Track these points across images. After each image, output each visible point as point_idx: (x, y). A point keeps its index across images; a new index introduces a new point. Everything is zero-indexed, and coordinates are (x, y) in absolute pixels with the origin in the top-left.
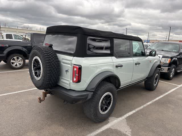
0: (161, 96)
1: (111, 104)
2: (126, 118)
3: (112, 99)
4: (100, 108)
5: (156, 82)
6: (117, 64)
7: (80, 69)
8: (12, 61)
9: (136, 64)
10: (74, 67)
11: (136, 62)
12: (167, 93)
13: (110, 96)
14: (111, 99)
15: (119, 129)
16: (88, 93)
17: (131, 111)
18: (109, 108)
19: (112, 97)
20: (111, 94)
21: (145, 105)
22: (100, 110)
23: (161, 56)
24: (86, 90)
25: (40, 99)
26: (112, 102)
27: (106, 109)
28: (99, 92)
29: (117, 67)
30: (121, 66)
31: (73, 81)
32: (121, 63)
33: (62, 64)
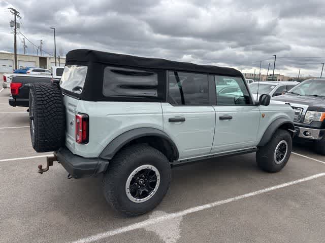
1: (157, 186)
2: (184, 216)
3: (158, 178)
4: (128, 191)
6: (172, 116)
7: (86, 120)
9: (221, 118)
10: (77, 117)
11: (221, 114)
13: (152, 173)
14: (156, 177)
15: (158, 232)
16: (100, 162)
18: (152, 193)
19: (157, 173)
20: (155, 169)
21: (237, 198)
22: (129, 195)
23: (306, 107)
24: (99, 158)
25: (40, 167)
26: (158, 183)
27: (145, 194)
29: (171, 120)
30: (182, 120)
33: (68, 111)
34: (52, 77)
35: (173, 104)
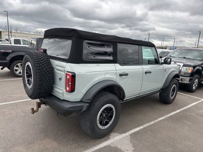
0: (178, 111)
1: (113, 118)
2: (131, 135)
4: (98, 122)
5: (173, 94)
6: (121, 72)
7: (73, 77)
8: (15, 68)
9: (146, 73)
11: (146, 70)
12: (185, 108)
13: (111, 109)
14: (113, 112)
15: (119, 147)
16: (83, 104)
17: (138, 126)
18: (111, 122)
19: (114, 109)
20: (113, 107)
21: (156, 121)
22: (99, 125)
23: (182, 65)
24: (81, 101)
26: (114, 115)
27: (107, 123)
28: (97, 104)
29: (121, 75)
30: (127, 75)
31: (66, 91)
32: (127, 72)
33: (56, 71)
34: (10, 45)
35: (121, 64)
